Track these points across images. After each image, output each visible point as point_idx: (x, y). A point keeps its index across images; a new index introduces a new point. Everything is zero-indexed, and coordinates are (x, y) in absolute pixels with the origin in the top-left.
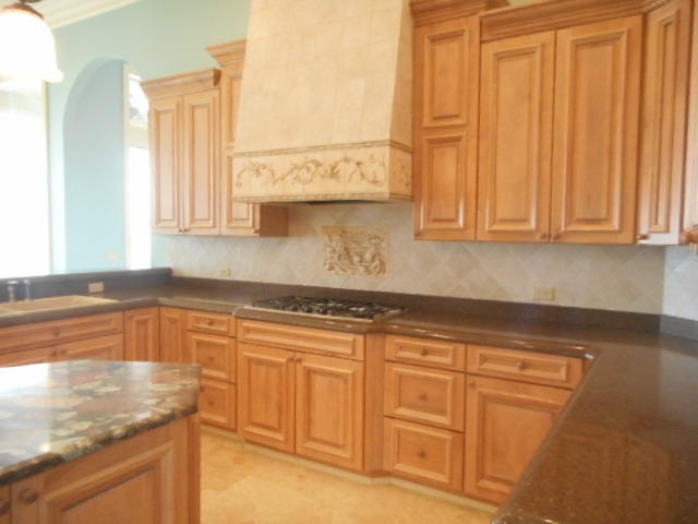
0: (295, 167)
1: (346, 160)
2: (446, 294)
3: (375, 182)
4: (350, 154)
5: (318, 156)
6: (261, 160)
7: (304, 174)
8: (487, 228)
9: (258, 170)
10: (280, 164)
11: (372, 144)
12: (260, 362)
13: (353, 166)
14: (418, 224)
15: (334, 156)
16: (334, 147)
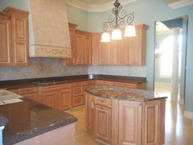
0: (53, 50)
1: (64, 50)
2: (63, 76)
3: (69, 55)
4: (65, 49)
5: (58, 49)
6: (44, 47)
7: (55, 52)
8: (77, 63)
9: (43, 50)
10: (49, 49)
11: (68, 48)
12: (49, 96)
13: (65, 52)
14: (67, 63)
15: (61, 49)
16: (61, 47)
